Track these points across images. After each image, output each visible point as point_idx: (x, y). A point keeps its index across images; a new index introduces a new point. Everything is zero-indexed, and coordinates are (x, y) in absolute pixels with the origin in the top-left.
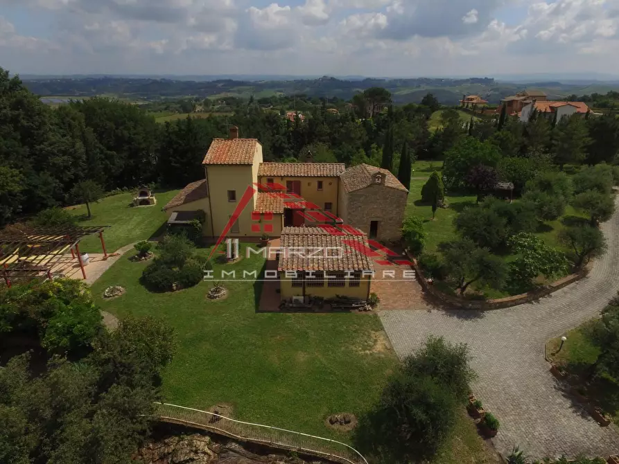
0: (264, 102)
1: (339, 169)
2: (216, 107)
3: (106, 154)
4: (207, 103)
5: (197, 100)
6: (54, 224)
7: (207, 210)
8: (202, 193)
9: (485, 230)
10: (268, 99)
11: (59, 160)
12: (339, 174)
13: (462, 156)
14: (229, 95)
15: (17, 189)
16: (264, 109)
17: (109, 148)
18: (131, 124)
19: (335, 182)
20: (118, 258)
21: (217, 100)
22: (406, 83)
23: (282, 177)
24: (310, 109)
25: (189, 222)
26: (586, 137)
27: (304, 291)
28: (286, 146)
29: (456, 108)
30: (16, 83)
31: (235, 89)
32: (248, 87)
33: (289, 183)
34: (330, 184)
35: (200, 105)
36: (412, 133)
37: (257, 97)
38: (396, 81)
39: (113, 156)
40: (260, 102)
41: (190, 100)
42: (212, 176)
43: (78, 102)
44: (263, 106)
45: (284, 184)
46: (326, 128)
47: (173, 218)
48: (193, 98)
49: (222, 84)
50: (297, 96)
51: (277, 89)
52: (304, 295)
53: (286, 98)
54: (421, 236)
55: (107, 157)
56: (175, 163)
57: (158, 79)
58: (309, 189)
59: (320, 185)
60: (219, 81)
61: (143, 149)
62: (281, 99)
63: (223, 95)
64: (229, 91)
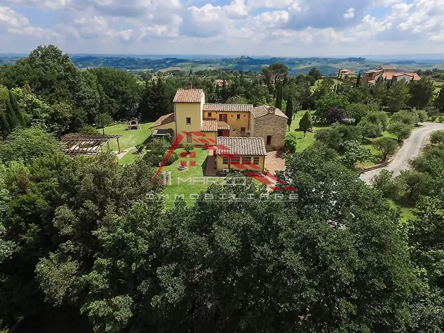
0: (200, 73)
1: (249, 107)
2: (166, 77)
3: (109, 101)
4: (159, 74)
5: (152, 72)
6: (90, 134)
7: (174, 129)
8: (172, 119)
9: (331, 139)
10: (201, 71)
11: (87, 102)
12: (250, 110)
13: (325, 103)
14: (175, 69)
15: (69, 115)
16: (199, 78)
17: (111, 97)
18: (123, 83)
19: (247, 115)
20: (126, 153)
21: (167, 72)
22: (301, 61)
23: (216, 112)
24: (232, 79)
25: (165, 134)
26: (407, 93)
27: (229, 166)
28: (217, 100)
29: (334, 78)
30: (66, 58)
31: (179, 64)
32: (188, 63)
33: (221, 115)
34: (244, 116)
35: (155, 75)
36: (298, 91)
37: (195, 70)
38: (294, 59)
39: (113, 102)
40: (196, 73)
41: (148, 72)
42: (178, 109)
43: (91, 69)
44: (199, 76)
45: (217, 116)
46: (243, 89)
47: (155, 132)
48: (149, 71)
49: (170, 61)
50: (223, 70)
51: (209, 65)
52: (229, 168)
53: (215, 71)
54: (295, 143)
55: (110, 102)
56: (151, 106)
57: (125, 57)
58: (232, 118)
59: (238, 117)
60: (167, 59)
61: (130, 98)
62: (212, 72)
63: (170, 69)
64: (175, 66)
